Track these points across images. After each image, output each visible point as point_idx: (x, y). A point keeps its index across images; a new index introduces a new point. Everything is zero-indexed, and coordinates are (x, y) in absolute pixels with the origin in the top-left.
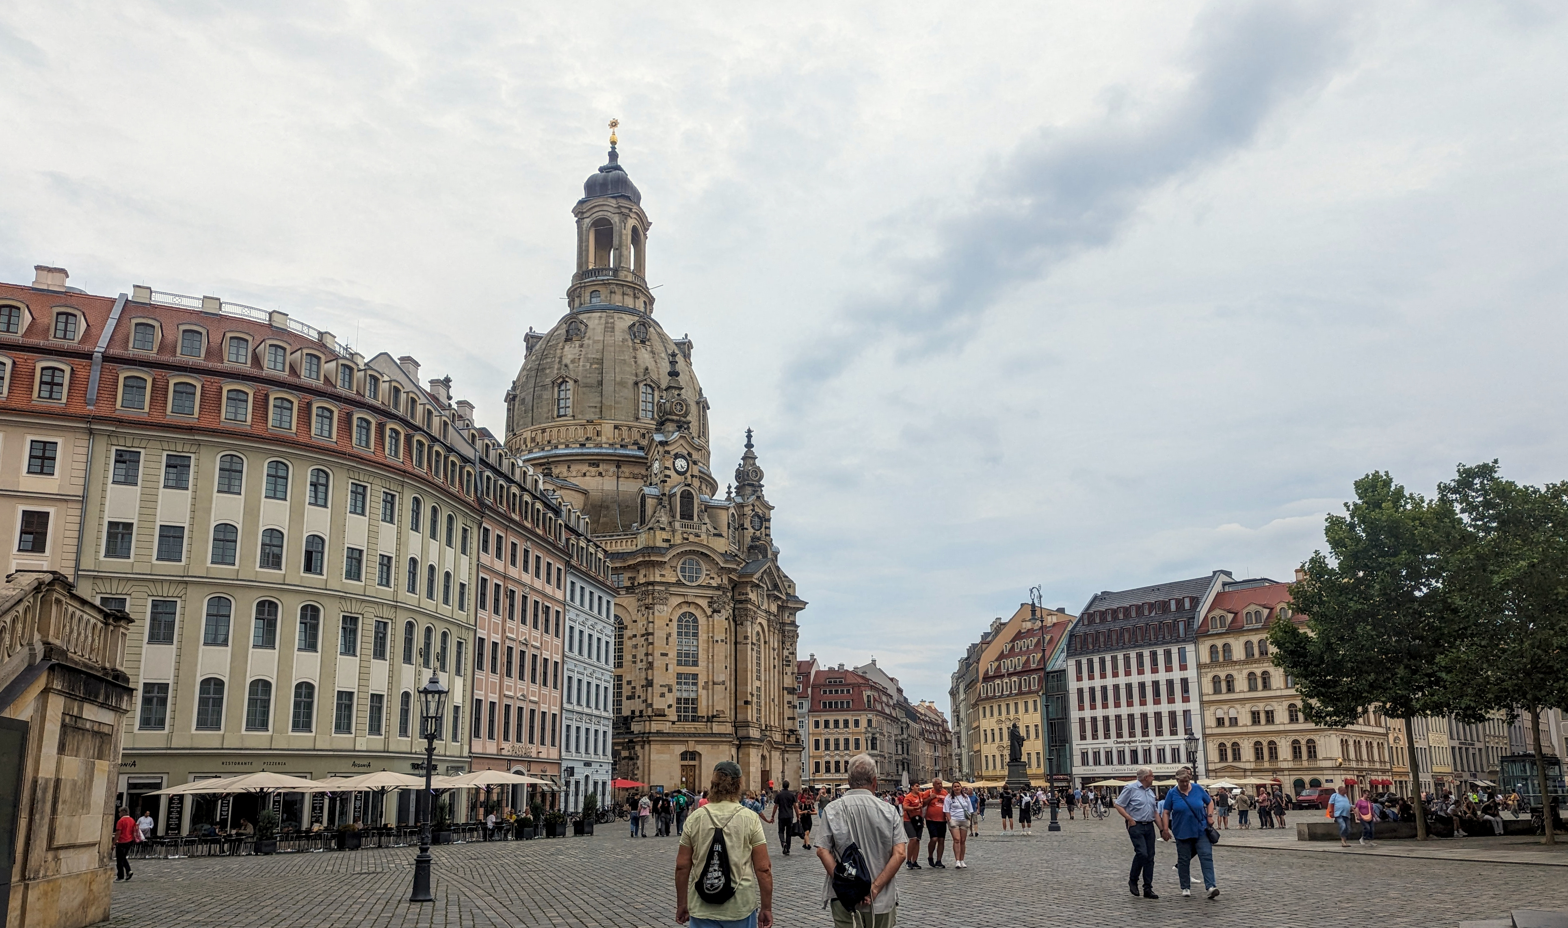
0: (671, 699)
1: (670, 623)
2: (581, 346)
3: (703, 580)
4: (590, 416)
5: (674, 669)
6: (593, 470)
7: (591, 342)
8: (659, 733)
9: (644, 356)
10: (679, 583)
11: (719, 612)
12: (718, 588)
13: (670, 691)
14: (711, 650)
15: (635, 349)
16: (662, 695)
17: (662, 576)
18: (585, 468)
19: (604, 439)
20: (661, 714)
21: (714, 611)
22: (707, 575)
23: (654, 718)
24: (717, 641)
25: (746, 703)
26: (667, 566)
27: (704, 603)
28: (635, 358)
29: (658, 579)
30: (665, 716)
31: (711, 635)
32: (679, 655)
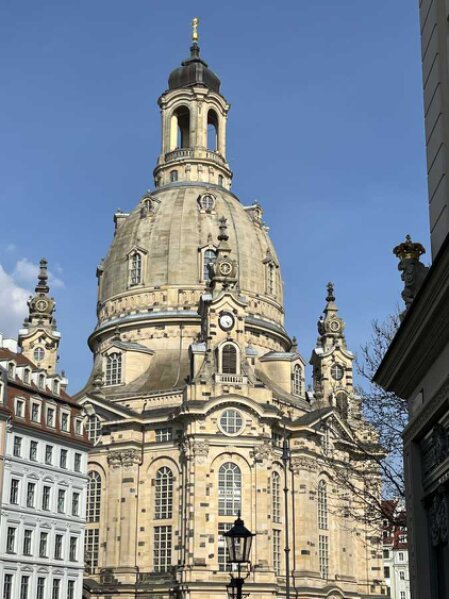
0: (212, 548)
1: (211, 475)
2: (153, 221)
3: (244, 430)
4: (158, 282)
5: (215, 519)
6: (160, 332)
7: (161, 216)
8: (198, 583)
10: (218, 435)
11: (261, 461)
12: (259, 438)
13: (211, 540)
14: (253, 500)
15: (200, 219)
16: (203, 545)
17: (202, 428)
18: (152, 330)
19: (169, 303)
20: (201, 564)
21: (256, 461)
22: (247, 425)
23: (195, 568)
24: (259, 491)
25: (304, 552)
26: (208, 418)
27: (245, 452)
28: (200, 227)
29: (198, 431)
30: (205, 565)
31: (254, 484)
32: (221, 504)
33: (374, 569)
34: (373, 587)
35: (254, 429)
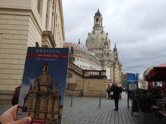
2: (95, 35)
4: (96, 43)
6: (96, 50)
9: (102, 36)
10: (107, 64)
11: (112, 67)
19: (98, 46)
22: (110, 63)
26: (106, 62)
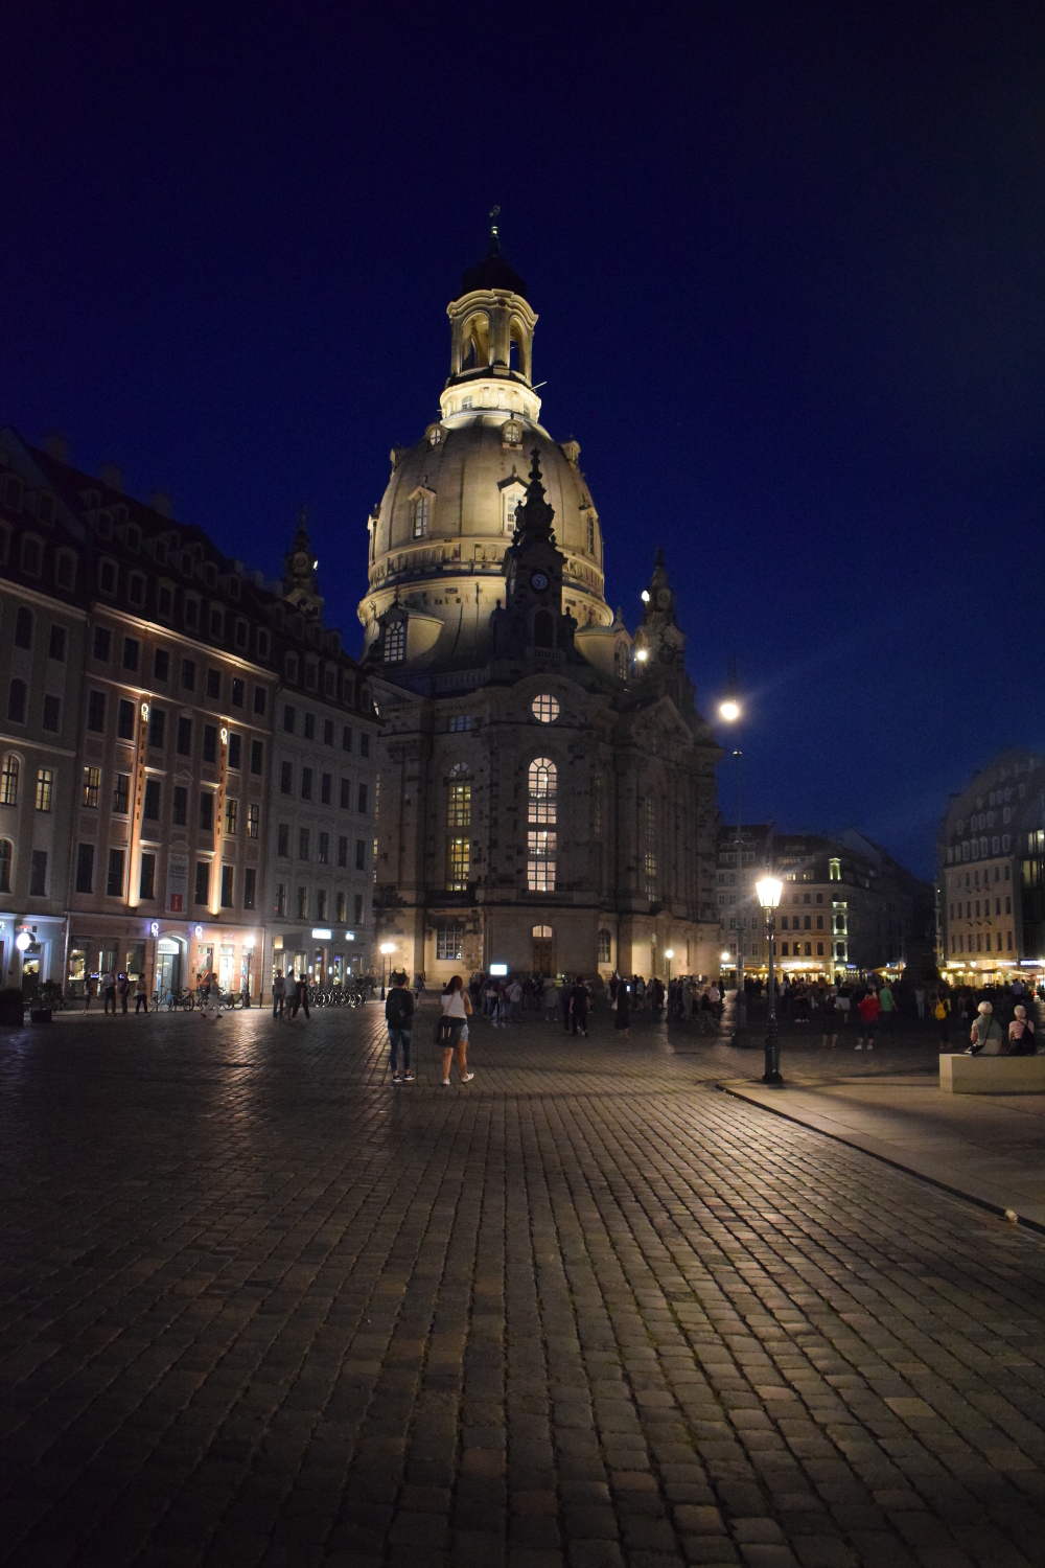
0: (521, 862)
1: (520, 773)
3: (562, 718)
4: (448, 534)
5: (525, 827)
6: (450, 596)
8: (504, 902)
9: (515, 463)
10: (529, 723)
11: (582, 757)
12: (581, 727)
13: (520, 852)
14: (572, 804)
15: (503, 454)
16: (510, 858)
17: (510, 714)
18: (442, 594)
19: (463, 559)
20: (507, 880)
21: (577, 757)
22: (566, 712)
23: (500, 884)
24: (580, 793)
25: (630, 869)
26: (517, 702)
27: (563, 746)
28: (502, 464)
29: (505, 718)
30: (512, 882)
31: (572, 785)
33: (704, 890)
34: (703, 911)
35: (574, 717)
